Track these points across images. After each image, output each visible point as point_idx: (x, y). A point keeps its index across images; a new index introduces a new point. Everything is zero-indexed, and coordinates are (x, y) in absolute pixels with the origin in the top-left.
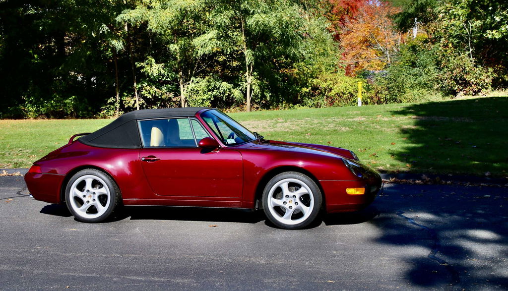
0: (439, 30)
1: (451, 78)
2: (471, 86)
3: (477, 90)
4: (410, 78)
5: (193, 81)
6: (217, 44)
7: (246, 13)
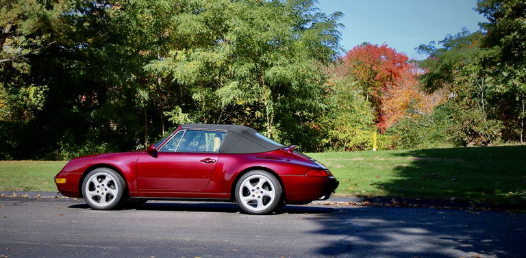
0: (462, 89)
1: (462, 130)
2: (480, 137)
3: (486, 141)
7: (266, 65)
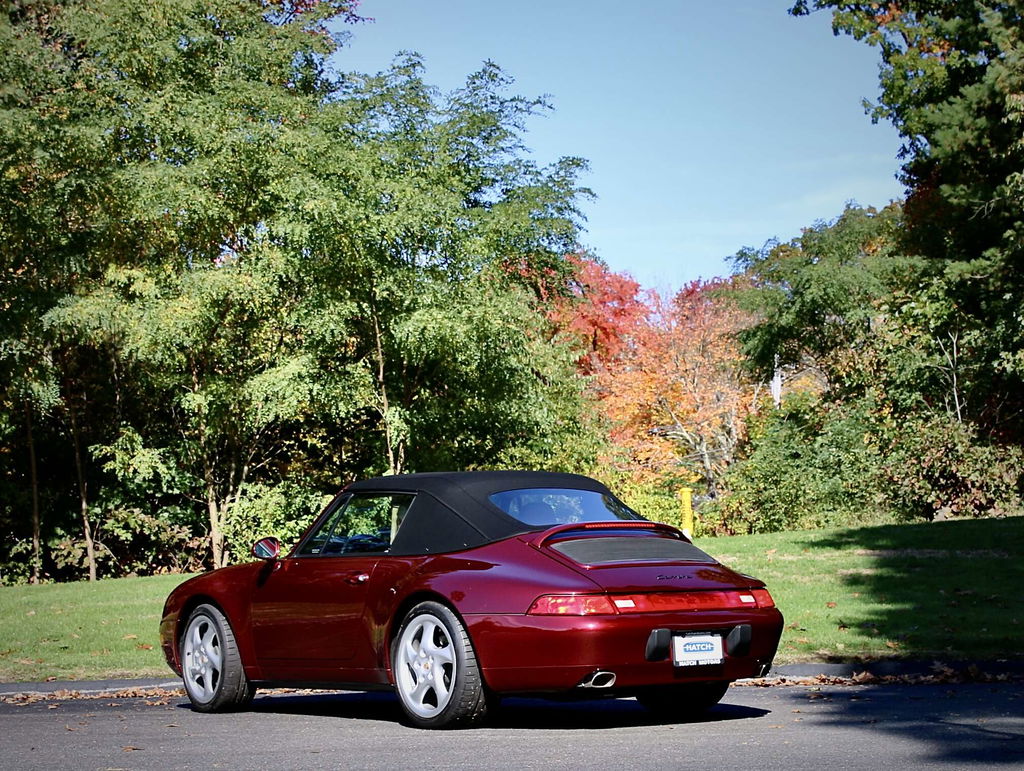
1: (918, 473)
2: (968, 490)
3: (984, 502)
4: (814, 477)
5: (244, 492)
6: (311, 391)
